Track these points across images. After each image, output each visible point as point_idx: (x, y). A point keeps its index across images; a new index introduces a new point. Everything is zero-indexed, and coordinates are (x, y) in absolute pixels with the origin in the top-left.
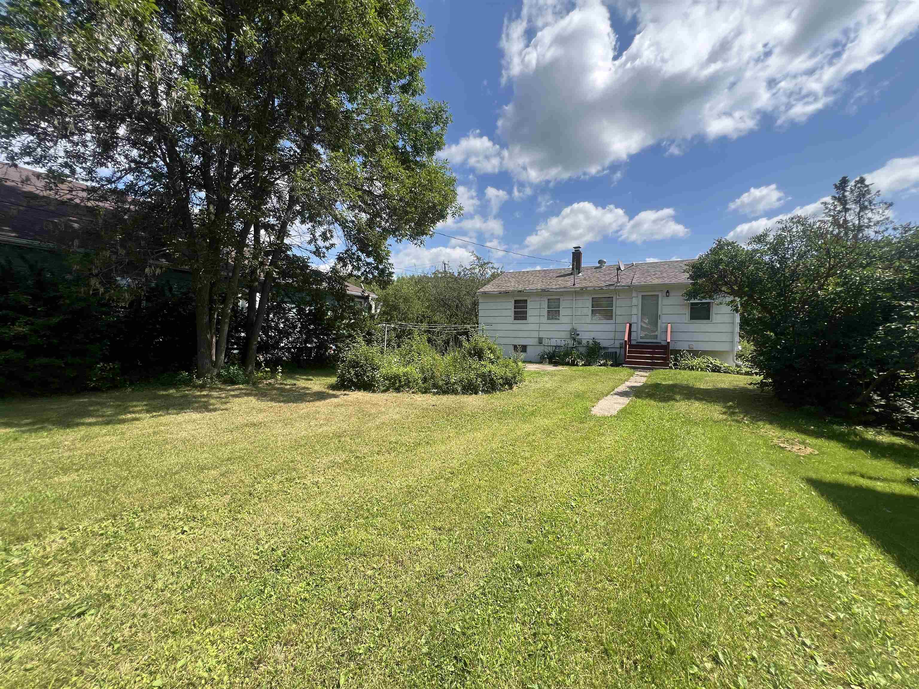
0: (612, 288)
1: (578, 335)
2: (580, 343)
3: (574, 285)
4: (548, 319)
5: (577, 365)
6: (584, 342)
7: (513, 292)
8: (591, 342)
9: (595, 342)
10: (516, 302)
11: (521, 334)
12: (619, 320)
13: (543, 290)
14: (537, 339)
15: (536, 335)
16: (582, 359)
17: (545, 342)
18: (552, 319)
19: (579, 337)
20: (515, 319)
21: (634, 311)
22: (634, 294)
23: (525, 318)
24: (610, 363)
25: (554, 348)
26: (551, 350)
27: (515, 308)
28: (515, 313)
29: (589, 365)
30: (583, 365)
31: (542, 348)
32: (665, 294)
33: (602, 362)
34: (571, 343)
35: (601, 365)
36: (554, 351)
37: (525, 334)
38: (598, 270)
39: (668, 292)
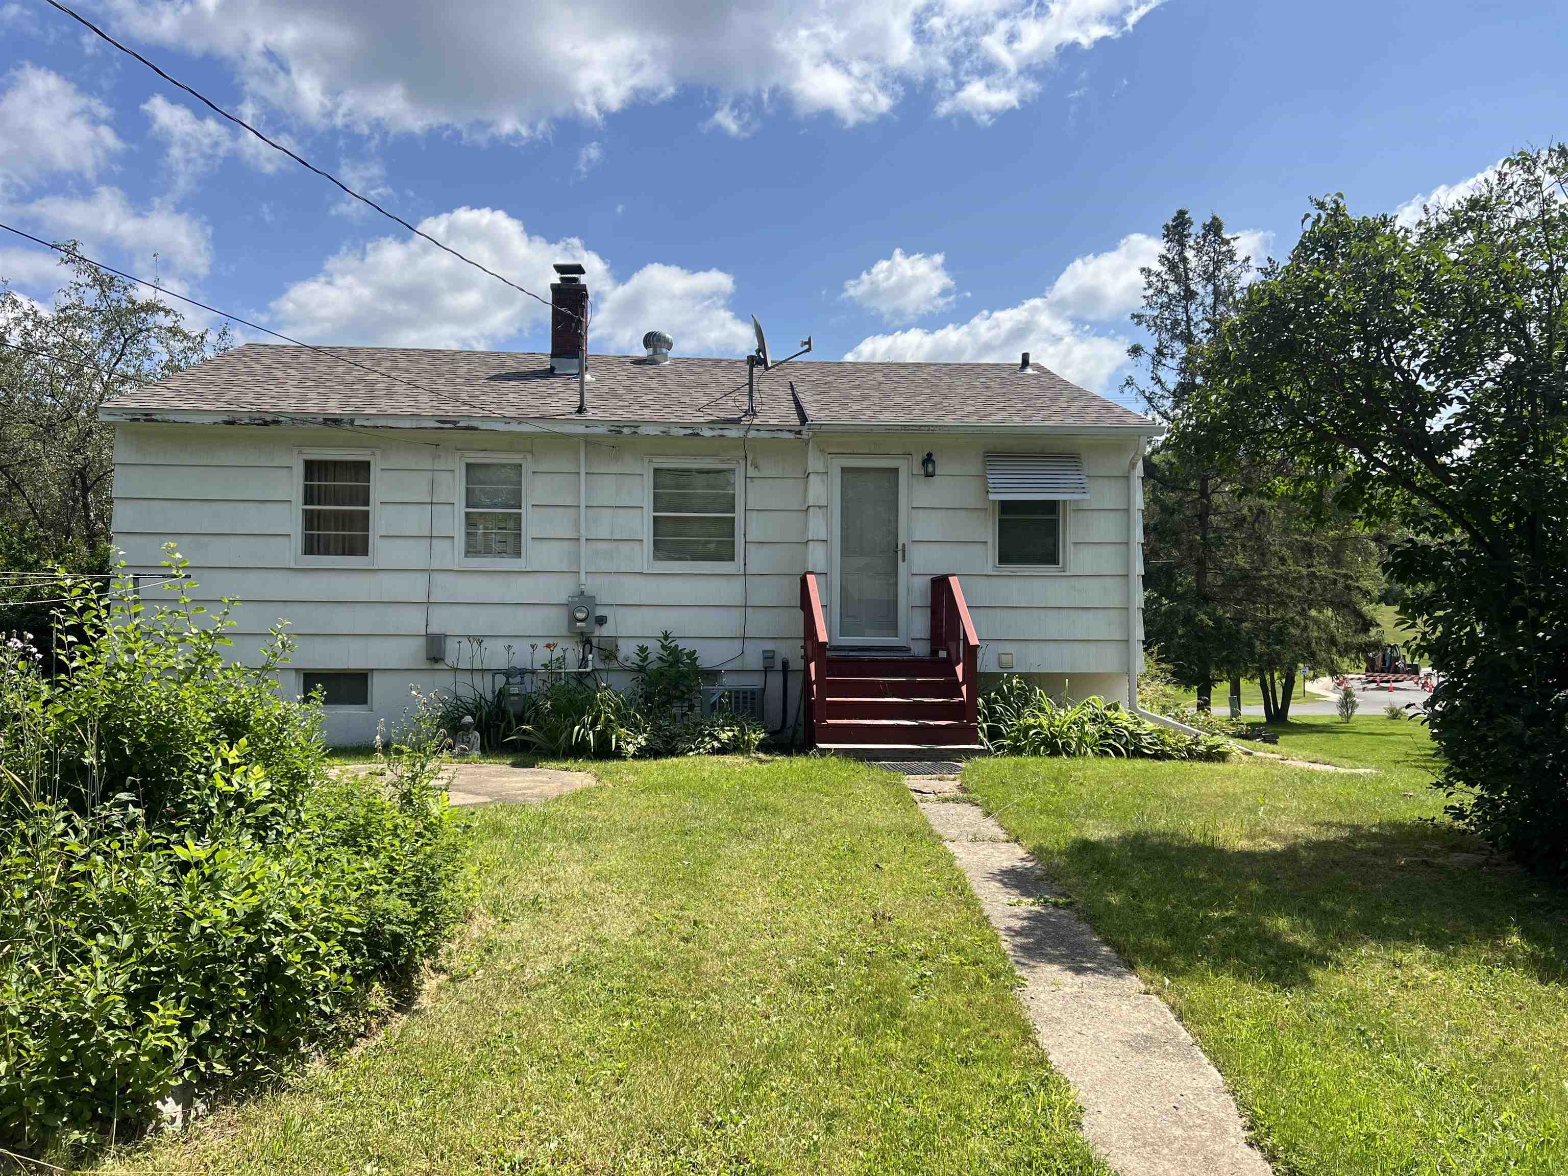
0: (733, 433)
1: (601, 621)
2: (609, 654)
3: (581, 410)
4: (471, 552)
5: (618, 755)
6: (628, 650)
7: (299, 420)
8: (655, 648)
9: (674, 652)
10: (312, 468)
11: (342, 620)
12: (758, 560)
13: (449, 424)
14: (422, 642)
15: (414, 621)
16: (637, 729)
17: (454, 652)
18: (487, 551)
19: (606, 630)
20: (312, 547)
21: (817, 526)
22: (815, 463)
23: (359, 547)
24: (757, 736)
25: (500, 680)
26: (486, 687)
27: (309, 497)
28: (311, 520)
29: (672, 752)
30: (642, 754)
31: (446, 680)
32: (918, 469)
33: (724, 736)
34: (572, 653)
35: (723, 750)
36: (501, 695)
37: (364, 620)
38: (650, 370)
39: (928, 460)
